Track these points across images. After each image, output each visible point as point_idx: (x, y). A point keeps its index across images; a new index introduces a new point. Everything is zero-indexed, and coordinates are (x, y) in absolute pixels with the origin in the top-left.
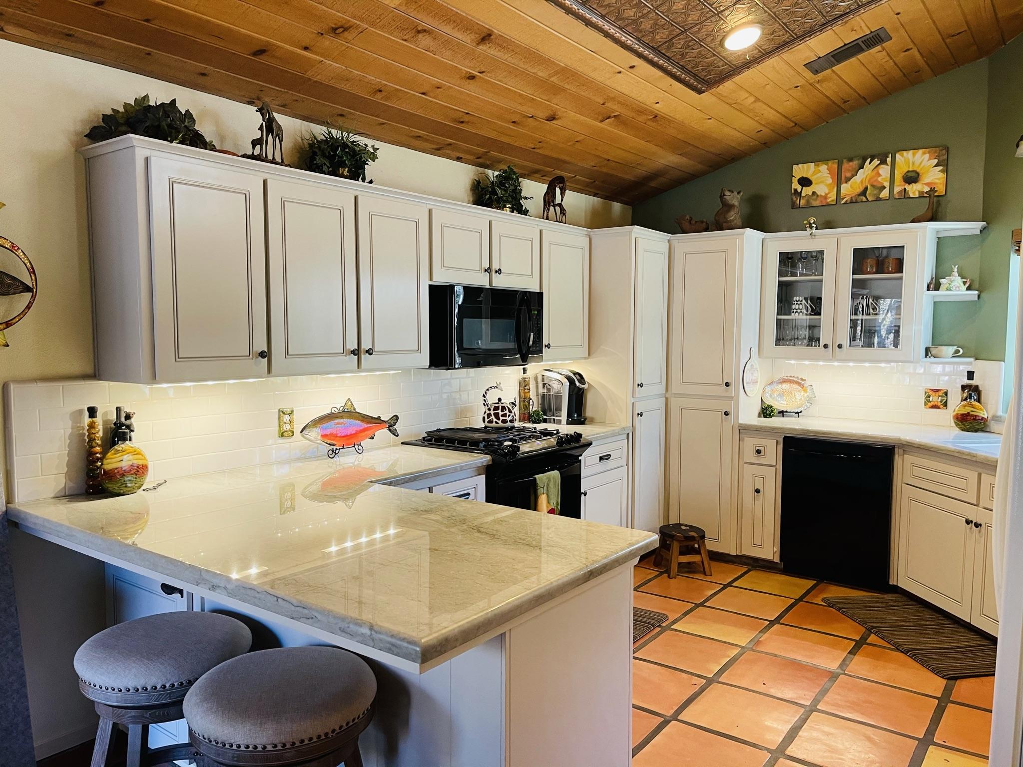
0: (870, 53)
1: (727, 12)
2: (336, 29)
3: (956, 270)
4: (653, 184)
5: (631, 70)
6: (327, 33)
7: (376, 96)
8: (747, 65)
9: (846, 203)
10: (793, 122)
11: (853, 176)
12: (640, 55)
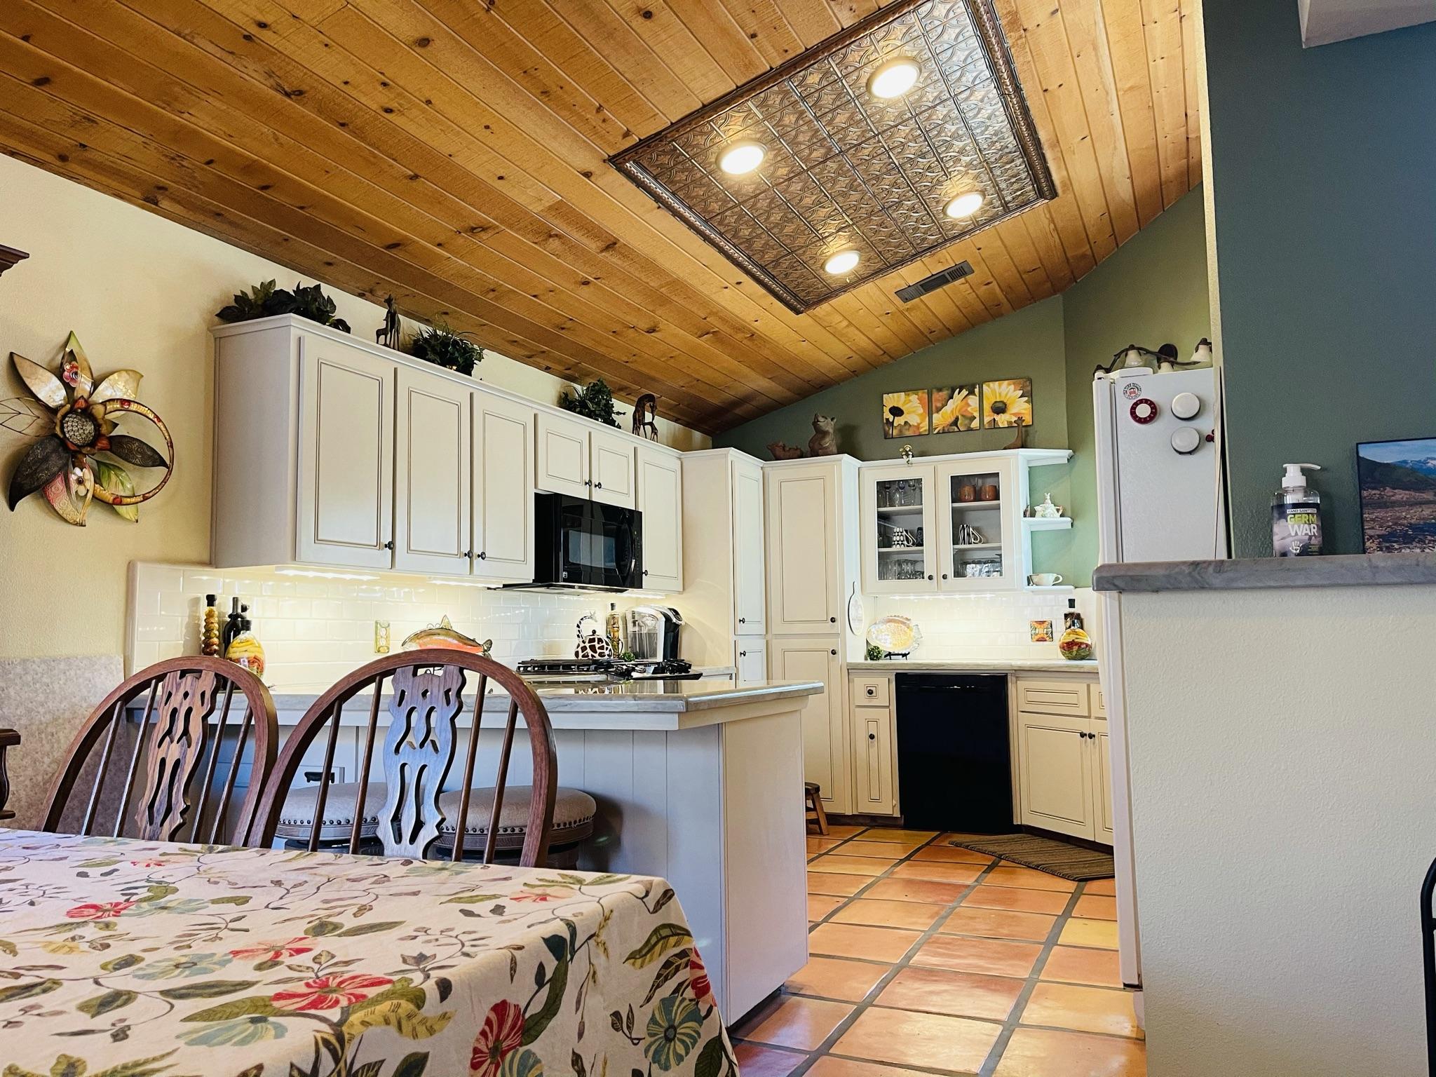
0: (954, 285)
1: (831, 238)
2: (475, 228)
3: (1048, 497)
4: (738, 411)
5: (737, 286)
6: (466, 232)
7: (488, 296)
8: (845, 288)
9: (938, 433)
10: (882, 350)
11: (943, 406)
12: (748, 272)
